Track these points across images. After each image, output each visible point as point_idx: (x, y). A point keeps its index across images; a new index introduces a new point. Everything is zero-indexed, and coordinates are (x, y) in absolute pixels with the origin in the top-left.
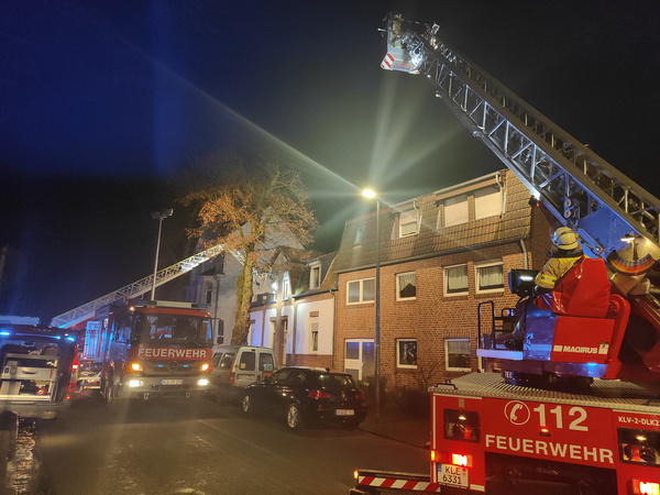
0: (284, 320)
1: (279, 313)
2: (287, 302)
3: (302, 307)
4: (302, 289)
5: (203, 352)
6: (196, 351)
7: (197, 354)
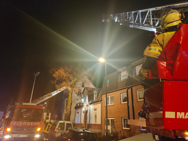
0: (87, 112)
1: (85, 109)
2: (88, 106)
3: (92, 107)
4: (91, 101)
5: (38, 123)
6: (35, 123)
7: (36, 124)
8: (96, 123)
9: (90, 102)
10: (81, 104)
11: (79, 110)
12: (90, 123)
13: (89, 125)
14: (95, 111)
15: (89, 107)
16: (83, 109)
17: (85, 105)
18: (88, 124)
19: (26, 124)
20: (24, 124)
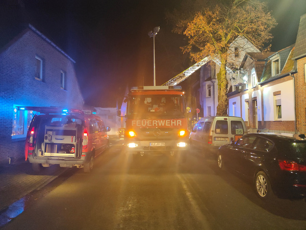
0: (254, 100)
1: (250, 96)
2: (255, 88)
3: (267, 90)
4: (265, 78)
5: (179, 122)
6: (173, 121)
7: (175, 123)
8: (280, 119)
9: (262, 81)
10: (240, 88)
11: (237, 99)
12: (266, 120)
13: (263, 124)
14: (277, 97)
15: (259, 91)
16: (246, 96)
17: (249, 88)
18: (259, 122)
19: (158, 123)
20: (153, 123)
